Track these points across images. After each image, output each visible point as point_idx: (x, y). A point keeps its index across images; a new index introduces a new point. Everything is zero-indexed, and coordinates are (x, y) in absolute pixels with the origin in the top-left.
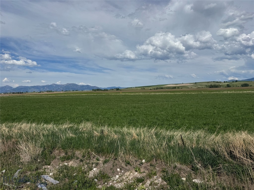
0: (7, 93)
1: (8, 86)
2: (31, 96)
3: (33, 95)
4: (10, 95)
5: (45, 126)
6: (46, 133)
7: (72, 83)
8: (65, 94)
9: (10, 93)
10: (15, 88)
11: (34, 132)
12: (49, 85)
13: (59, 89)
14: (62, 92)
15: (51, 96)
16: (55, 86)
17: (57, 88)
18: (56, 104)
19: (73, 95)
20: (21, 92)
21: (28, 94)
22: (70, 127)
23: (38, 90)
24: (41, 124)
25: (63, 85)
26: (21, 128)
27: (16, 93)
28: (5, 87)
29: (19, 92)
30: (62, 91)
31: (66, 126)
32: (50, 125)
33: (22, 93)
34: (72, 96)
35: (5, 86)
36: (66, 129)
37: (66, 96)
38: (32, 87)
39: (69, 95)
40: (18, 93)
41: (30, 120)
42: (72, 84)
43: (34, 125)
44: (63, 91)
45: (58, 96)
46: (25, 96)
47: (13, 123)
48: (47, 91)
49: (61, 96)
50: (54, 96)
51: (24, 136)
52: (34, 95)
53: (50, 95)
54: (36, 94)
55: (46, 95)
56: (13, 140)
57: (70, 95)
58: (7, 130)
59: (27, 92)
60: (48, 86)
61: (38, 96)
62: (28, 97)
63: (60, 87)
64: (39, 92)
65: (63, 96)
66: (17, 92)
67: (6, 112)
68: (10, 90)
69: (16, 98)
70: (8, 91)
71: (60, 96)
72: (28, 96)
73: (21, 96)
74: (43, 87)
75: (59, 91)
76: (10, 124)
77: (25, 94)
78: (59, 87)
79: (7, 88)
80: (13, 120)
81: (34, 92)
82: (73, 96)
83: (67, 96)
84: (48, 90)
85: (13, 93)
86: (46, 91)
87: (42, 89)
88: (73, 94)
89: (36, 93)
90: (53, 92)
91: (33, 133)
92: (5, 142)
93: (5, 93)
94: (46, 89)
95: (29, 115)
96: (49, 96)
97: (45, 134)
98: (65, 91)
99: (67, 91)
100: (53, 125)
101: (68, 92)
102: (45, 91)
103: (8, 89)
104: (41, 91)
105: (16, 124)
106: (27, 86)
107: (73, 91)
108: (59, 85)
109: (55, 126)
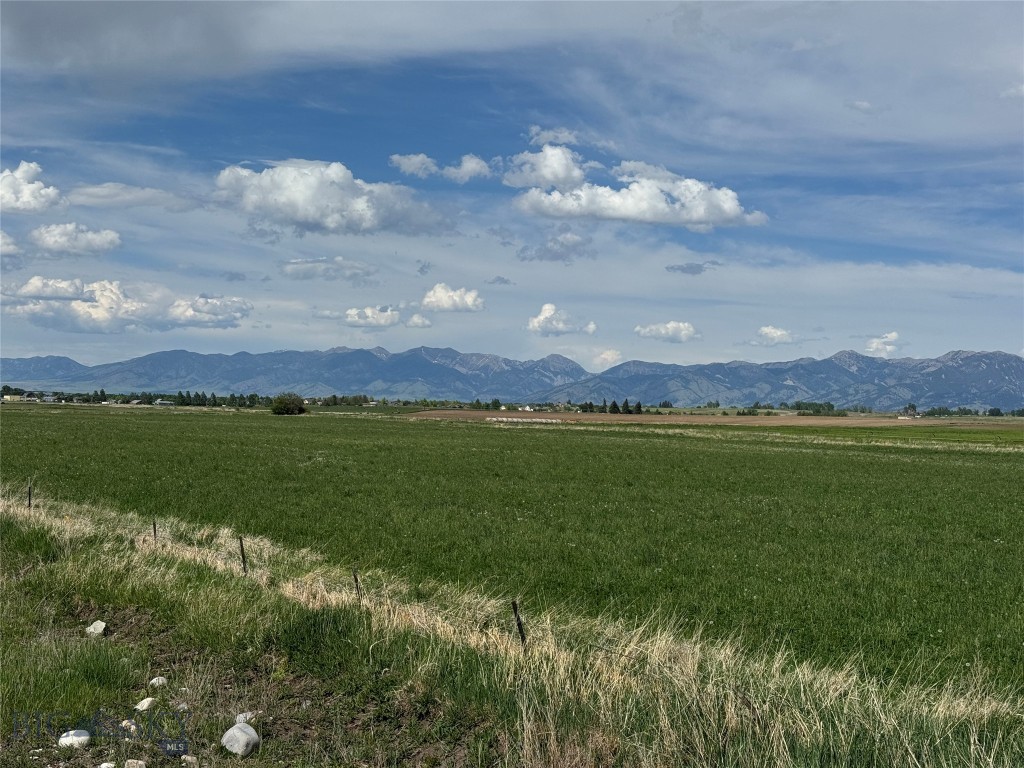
0: (551, 405)
1: (557, 357)
2: (691, 432)
3: (706, 427)
4: (570, 418)
5: (803, 672)
6: (811, 730)
7: (990, 350)
8: (932, 433)
9: (569, 410)
10: (595, 377)
11: (730, 709)
12: (814, 363)
13: (883, 391)
14: (904, 420)
15: (824, 447)
16: (854, 369)
17: (870, 387)
18: (868, 515)
19: (991, 448)
20: (633, 402)
21: (673, 420)
22: (994, 721)
23: (736, 393)
24: (771, 654)
25: (922, 365)
26: (643, 660)
27: (602, 410)
28: (542, 364)
29: (620, 404)
30: (906, 412)
31: (961, 707)
32: (841, 676)
33: (638, 410)
34: (989, 454)
35: (542, 360)
36: (961, 730)
37: (936, 452)
38: (701, 371)
39: (957, 447)
40: (615, 409)
41: (694, 611)
42: (987, 356)
43: (724, 654)
44: (913, 407)
45: (878, 449)
46: (658, 436)
47: (593, 615)
48: (798, 406)
49: (898, 450)
50: (845, 448)
51: (665, 722)
52: (714, 427)
53: (822, 440)
54: (725, 420)
55: (794, 438)
56: (598, 739)
57: (972, 446)
58: (564, 659)
59: (666, 405)
60: (806, 370)
61: (741, 442)
62: (675, 444)
63: (891, 382)
64: (741, 407)
65: (912, 451)
66: (609, 404)
67: (549, 532)
68: (572, 385)
69: (604, 440)
70: (560, 389)
71: (888, 450)
72: (674, 436)
73: (632, 435)
74: (774, 373)
75: (884, 413)
76: (575, 623)
77: (657, 419)
78: (883, 378)
79: (556, 374)
80: (596, 600)
81: (710, 405)
82: (997, 454)
83: (950, 453)
84: (803, 396)
85: (587, 408)
86: (793, 408)
87: (767, 388)
88: (997, 444)
89: (725, 414)
90: (842, 414)
91: (722, 712)
92: (553, 745)
93: (540, 408)
94: (794, 388)
95: (688, 573)
96: (813, 446)
97: (806, 740)
98: (931, 414)
99: (943, 412)
100: (862, 677)
101: (955, 420)
102: (784, 406)
103: (559, 381)
104: (757, 406)
105: (610, 631)
106: (668, 366)
107: (995, 413)
108: (885, 364)
109: (872, 687)
